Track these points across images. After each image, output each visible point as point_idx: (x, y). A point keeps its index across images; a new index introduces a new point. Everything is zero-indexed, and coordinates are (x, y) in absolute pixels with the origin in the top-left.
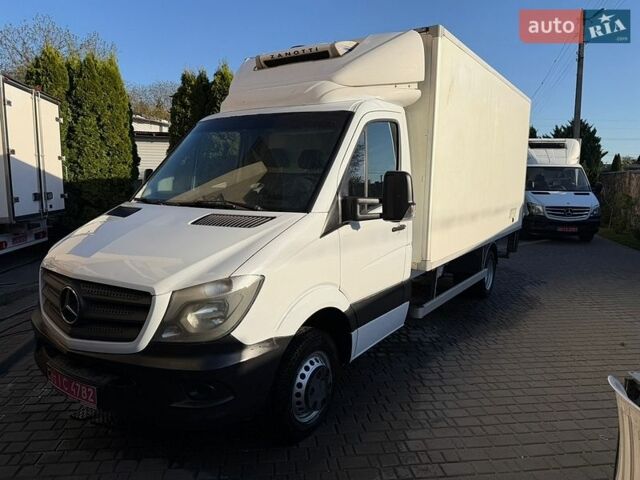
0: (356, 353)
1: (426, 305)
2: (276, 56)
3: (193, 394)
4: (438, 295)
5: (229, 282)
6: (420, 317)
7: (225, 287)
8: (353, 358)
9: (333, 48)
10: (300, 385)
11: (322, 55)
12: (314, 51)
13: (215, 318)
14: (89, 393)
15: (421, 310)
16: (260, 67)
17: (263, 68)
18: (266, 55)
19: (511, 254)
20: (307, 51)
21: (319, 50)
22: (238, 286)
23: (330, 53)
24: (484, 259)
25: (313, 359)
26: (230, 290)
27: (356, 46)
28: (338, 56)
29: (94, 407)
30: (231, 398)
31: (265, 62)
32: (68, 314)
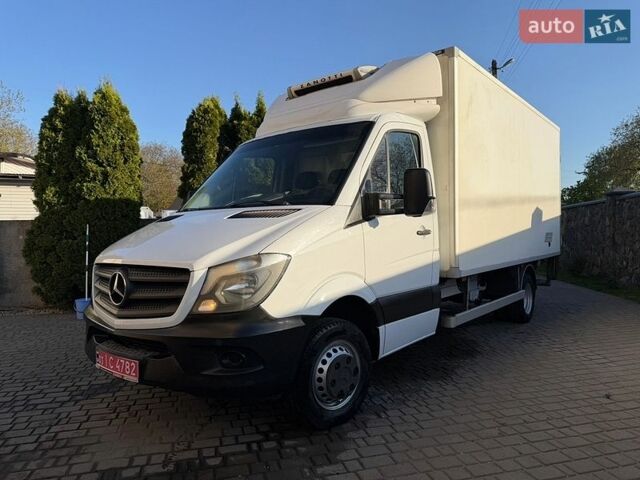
0: (385, 351)
1: (458, 315)
2: (305, 86)
3: (224, 361)
4: (470, 308)
5: (258, 258)
6: (453, 326)
7: (255, 263)
8: (381, 356)
9: (356, 72)
10: (321, 371)
11: (347, 80)
12: (339, 76)
13: (246, 294)
14: (131, 367)
15: (452, 319)
16: (291, 97)
17: (293, 97)
18: (297, 86)
19: (553, 282)
20: (333, 78)
21: (344, 76)
22: (267, 263)
23: (354, 78)
24: (521, 279)
25: (337, 348)
26: (259, 265)
27: (378, 69)
28: (360, 78)
29: (136, 380)
30: (262, 367)
31: (296, 92)
32: (116, 297)
